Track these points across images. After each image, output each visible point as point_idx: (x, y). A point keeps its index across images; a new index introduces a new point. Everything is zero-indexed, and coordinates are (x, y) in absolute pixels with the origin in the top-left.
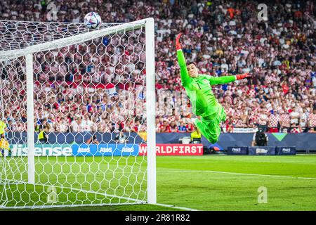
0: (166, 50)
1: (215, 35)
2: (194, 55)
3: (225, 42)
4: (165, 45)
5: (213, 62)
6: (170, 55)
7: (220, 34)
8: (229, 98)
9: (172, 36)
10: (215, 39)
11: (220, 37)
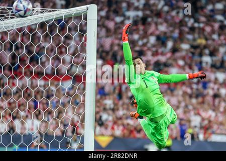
0: (136, 37)
1: (197, 21)
2: (170, 44)
3: (208, 29)
4: (134, 30)
5: (193, 54)
6: (140, 43)
7: (203, 19)
8: (209, 99)
9: (144, 20)
10: (196, 25)
11: (203, 22)
